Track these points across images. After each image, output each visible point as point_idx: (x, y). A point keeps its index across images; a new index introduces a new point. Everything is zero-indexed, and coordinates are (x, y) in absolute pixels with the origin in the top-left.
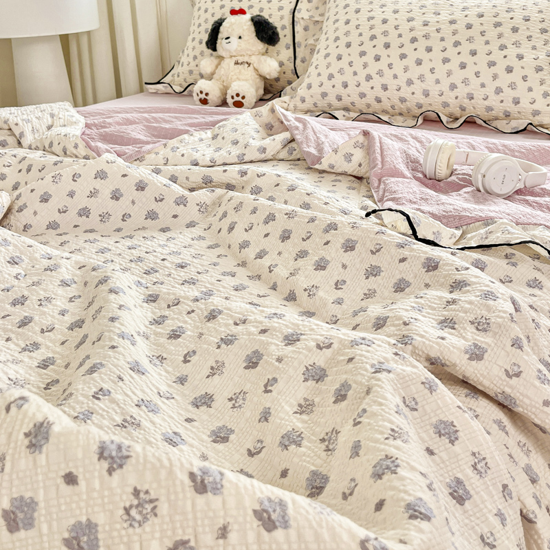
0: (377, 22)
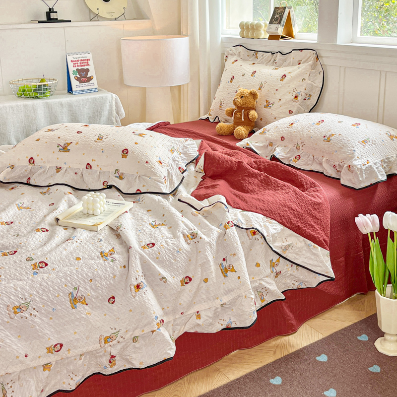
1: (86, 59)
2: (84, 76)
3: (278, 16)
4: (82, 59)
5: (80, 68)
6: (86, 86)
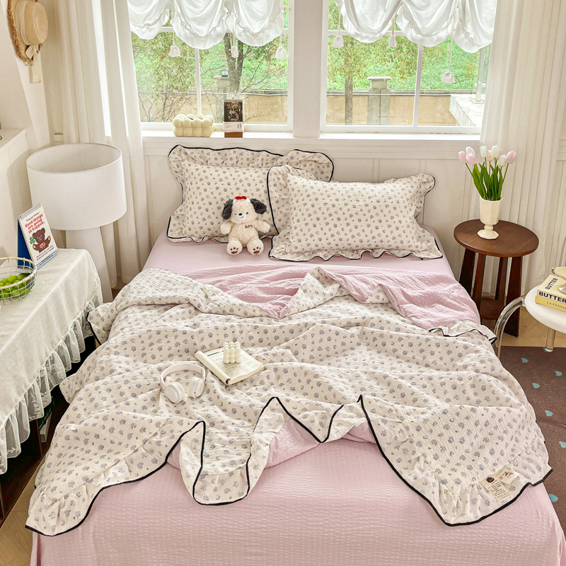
0: (329, 206)
1: (38, 215)
2: (41, 241)
3: (234, 112)
4: (35, 217)
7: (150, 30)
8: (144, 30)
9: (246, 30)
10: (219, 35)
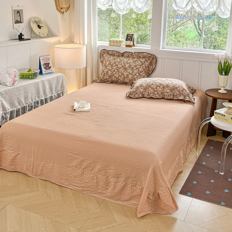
1: (48, 58)
2: (47, 67)
3: (130, 38)
4: (47, 58)
5: (46, 63)
6: (49, 71)
7: (105, 6)
8: (103, 6)
9: (137, 7)
10: (128, 9)
